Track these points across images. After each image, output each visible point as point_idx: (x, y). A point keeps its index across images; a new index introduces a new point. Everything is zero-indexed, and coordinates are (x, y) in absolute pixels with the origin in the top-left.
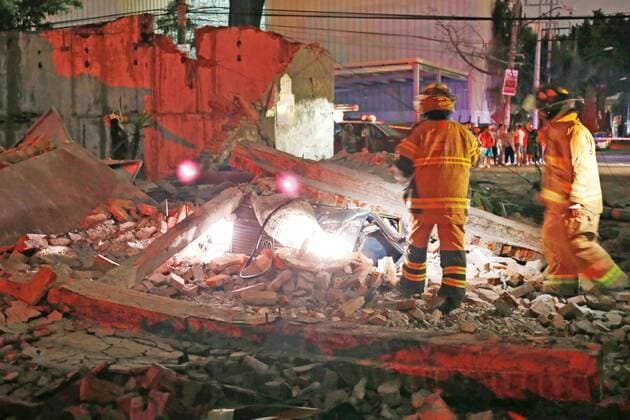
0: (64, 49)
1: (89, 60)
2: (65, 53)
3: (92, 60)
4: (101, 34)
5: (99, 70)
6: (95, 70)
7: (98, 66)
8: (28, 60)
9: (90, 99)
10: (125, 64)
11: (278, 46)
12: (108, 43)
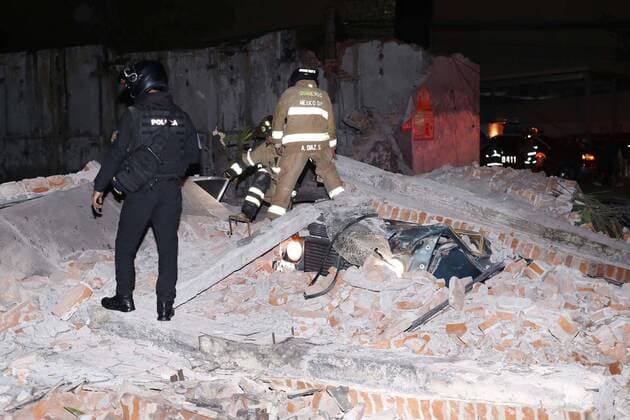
0: (210, 67)
1: (234, 77)
2: (211, 71)
3: (237, 78)
4: (246, 51)
5: (244, 87)
6: (240, 87)
7: (243, 82)
8: (176, 79)
9: (235, 116)
10: (268, 81)
11: (421, 58)
12: (252, 59)
